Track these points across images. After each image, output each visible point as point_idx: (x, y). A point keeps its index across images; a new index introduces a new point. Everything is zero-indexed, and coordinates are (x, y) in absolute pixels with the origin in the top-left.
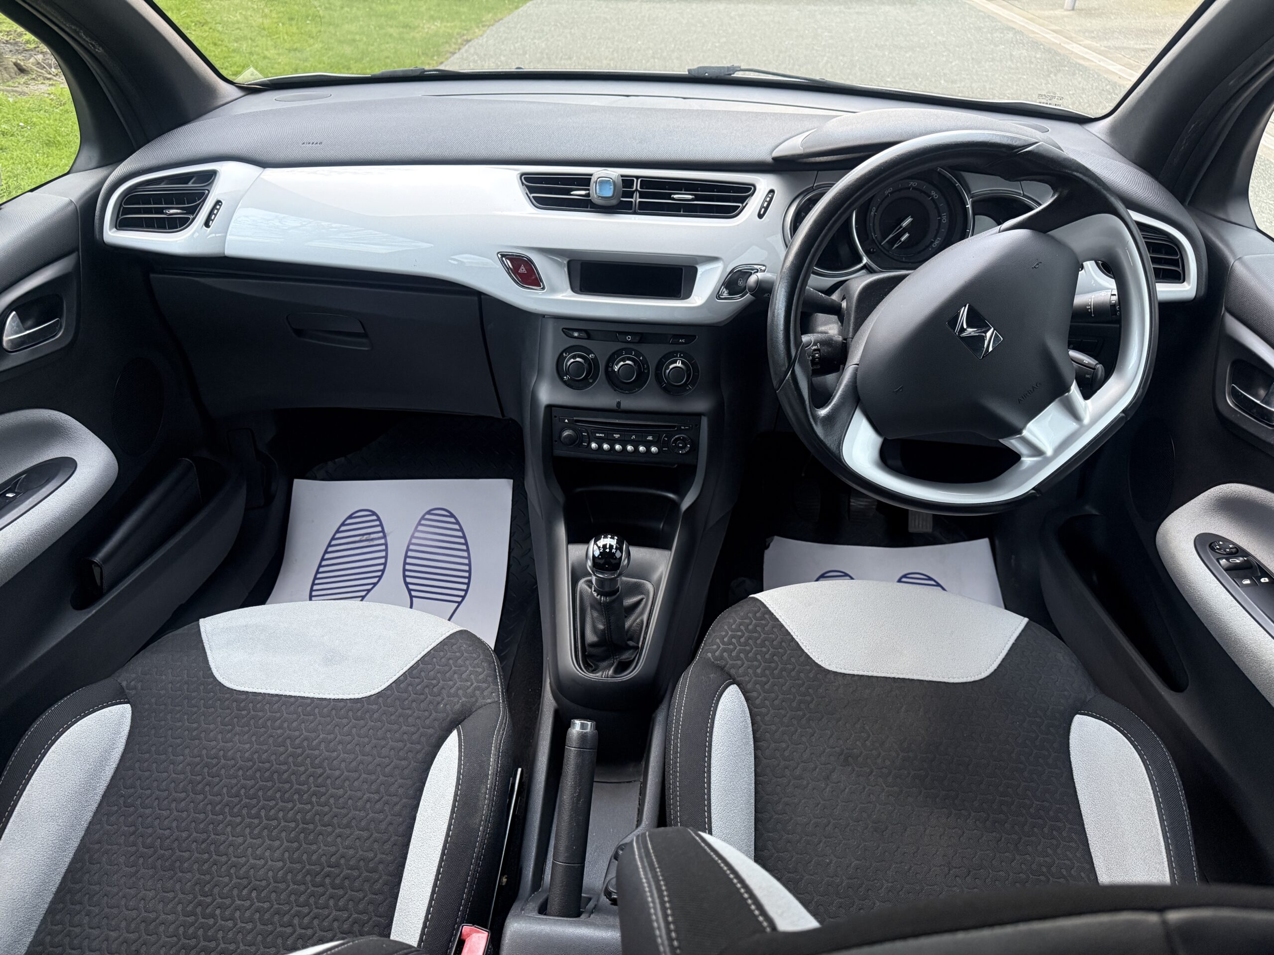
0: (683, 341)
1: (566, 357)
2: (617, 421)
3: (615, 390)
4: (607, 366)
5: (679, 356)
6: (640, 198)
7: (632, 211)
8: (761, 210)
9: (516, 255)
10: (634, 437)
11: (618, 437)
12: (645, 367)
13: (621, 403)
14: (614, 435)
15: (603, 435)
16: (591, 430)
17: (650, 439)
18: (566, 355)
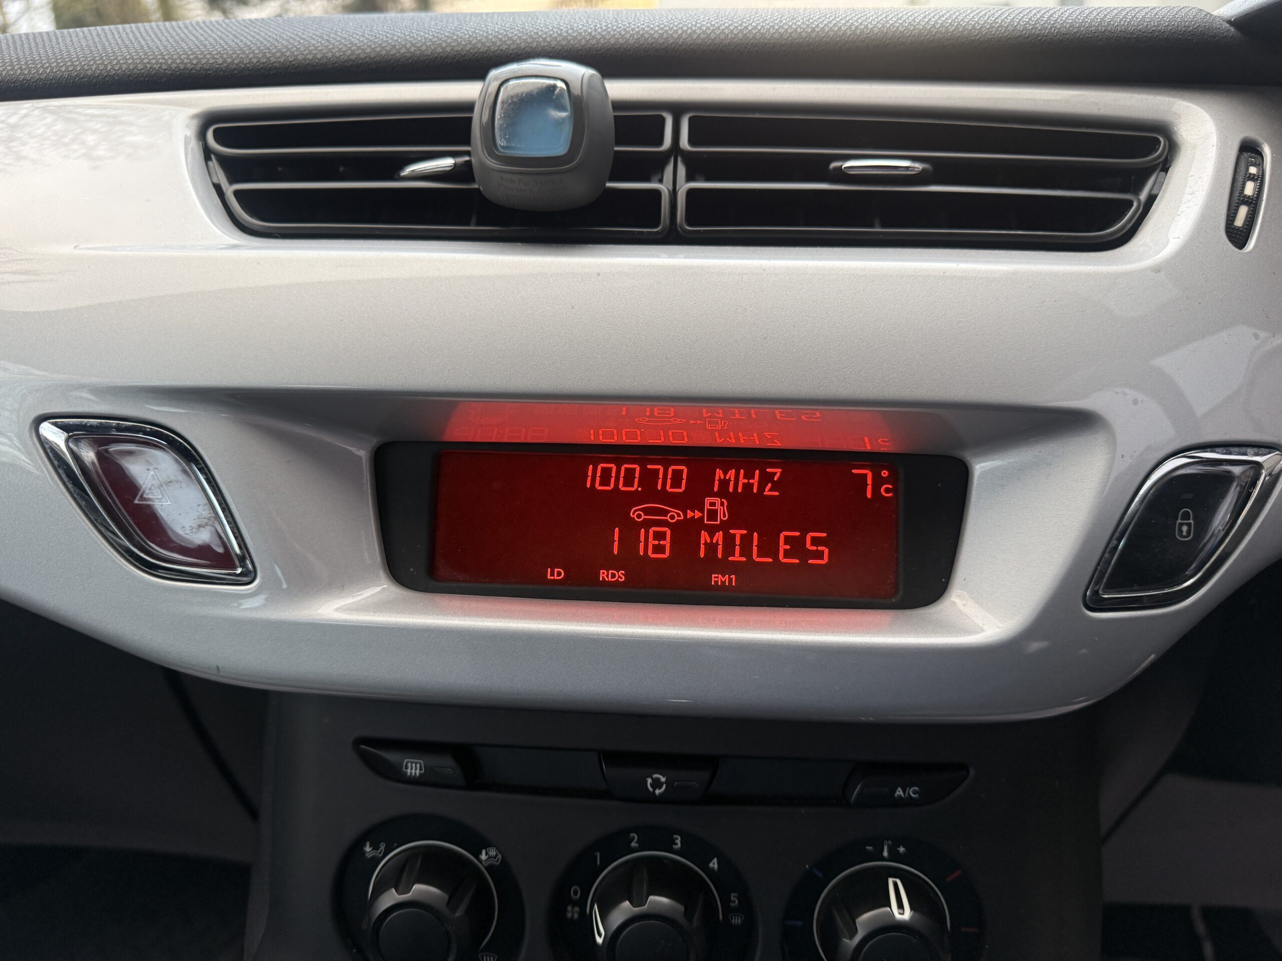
0: (911, 792)
4: (559, 914)
5: (889, 852)
6: (690, 178)
7: (659, 229)
8: (1237, 211)
9: (119, 428)
12: (733, 902)
18: (378, 853)
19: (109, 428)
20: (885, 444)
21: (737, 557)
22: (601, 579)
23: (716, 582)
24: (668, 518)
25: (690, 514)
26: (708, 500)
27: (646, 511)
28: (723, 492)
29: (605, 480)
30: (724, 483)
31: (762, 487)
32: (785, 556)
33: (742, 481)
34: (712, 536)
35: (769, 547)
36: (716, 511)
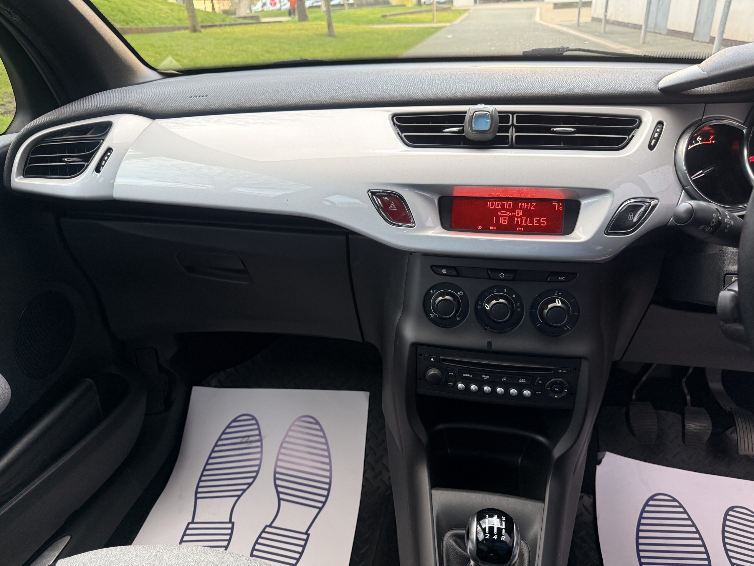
0: (563, 278)
1: (434, 294)
2: (487, 362)
3: (485, 329)
4: (477, 304)
5: (557, 294)
6: (516, 132)
7: (508, 145)
8: (652, 141)
9: (387, 193)
10: (504, 379)
11: (487, 378)
12: (518, 305)
13: (491, 343)
14: (483, 376)
15: (471, 376)
16: (459, 370)
17: (523, 382)
18: (433, 292)
19: (384, 192)
20: (562, 197)
21: (524, 224)
22: (490, 229)
23: (518, 230)
24: (507, 215)
25: (512, 214)
26: (517, 210)
27: (502, 213)
28: (521, 209)
29: (492, 206)
30: (521, 206)
31: (530, 207)
32: (535, 224)
33: (526, 206)
34: (518, 219)
35: (531, 221)
36: (519, 213)
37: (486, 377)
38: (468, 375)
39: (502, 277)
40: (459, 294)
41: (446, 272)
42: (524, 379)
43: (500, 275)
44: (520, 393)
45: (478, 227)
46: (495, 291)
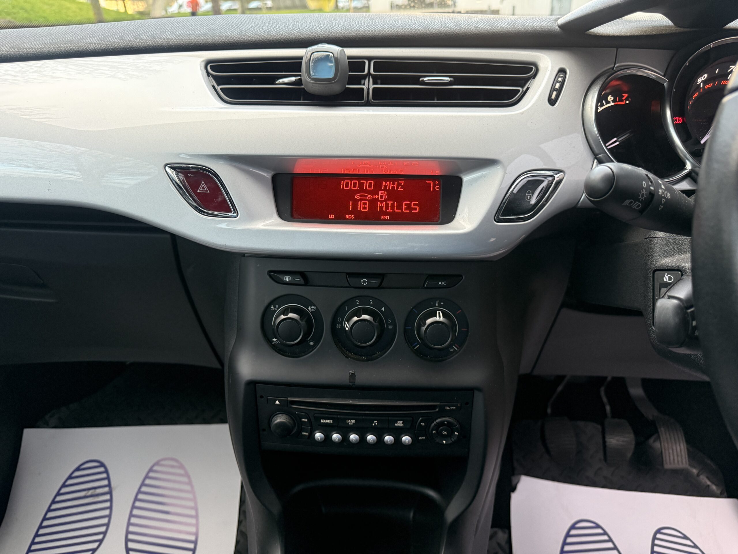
0: (444, 283)
1: (275, 311)
2: (351, 402)
3: (347, 357)
4: (334, 323)
5: (437, 304)
7: (363, 102)
8: (552, 93)
10: (376, 422)
11: (353, 423)
12: (389, 321)
13: (355, 376)
14: (348, 421)
15: (331, 422)
16: (315, 415)
17: (400, 425)
18: (275, 309)
19: (189, 167)
20: (438, 173)
21: (390, 210)
22: (346, 218)
23: (383, 218)
24: (367, 198)
25: (374, 197)
26: (380, 192)
27: (361, 196)
28: (385, 189)
29: (347, 186)
30: (386, 186)
31: (398, 187)
32: (405, 210)
33: (391, 186)
34: (381, 203)
35: (400, 207)
36: (383, 195)
37: (351, 422)
38: (328, 421)
39: (365, 284)
40: (310, 309)
41: (289, 280)
42: (402, 422)
43: (362, 281)
44: (398, 440)
45: (329, 215)
46: (357, 304)
